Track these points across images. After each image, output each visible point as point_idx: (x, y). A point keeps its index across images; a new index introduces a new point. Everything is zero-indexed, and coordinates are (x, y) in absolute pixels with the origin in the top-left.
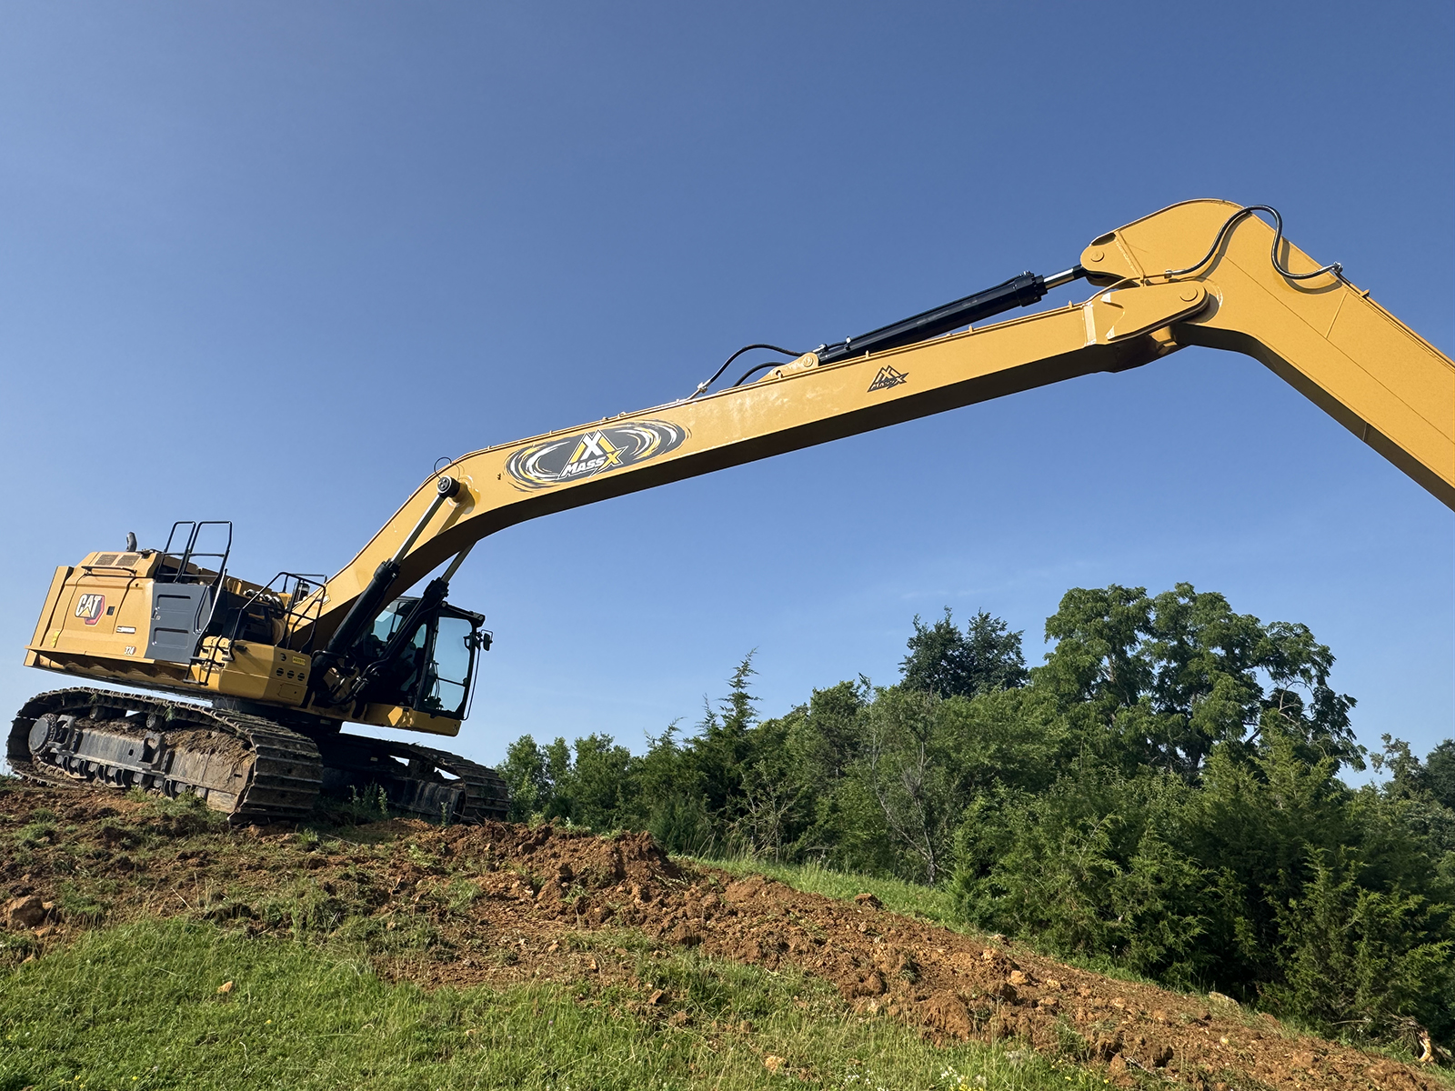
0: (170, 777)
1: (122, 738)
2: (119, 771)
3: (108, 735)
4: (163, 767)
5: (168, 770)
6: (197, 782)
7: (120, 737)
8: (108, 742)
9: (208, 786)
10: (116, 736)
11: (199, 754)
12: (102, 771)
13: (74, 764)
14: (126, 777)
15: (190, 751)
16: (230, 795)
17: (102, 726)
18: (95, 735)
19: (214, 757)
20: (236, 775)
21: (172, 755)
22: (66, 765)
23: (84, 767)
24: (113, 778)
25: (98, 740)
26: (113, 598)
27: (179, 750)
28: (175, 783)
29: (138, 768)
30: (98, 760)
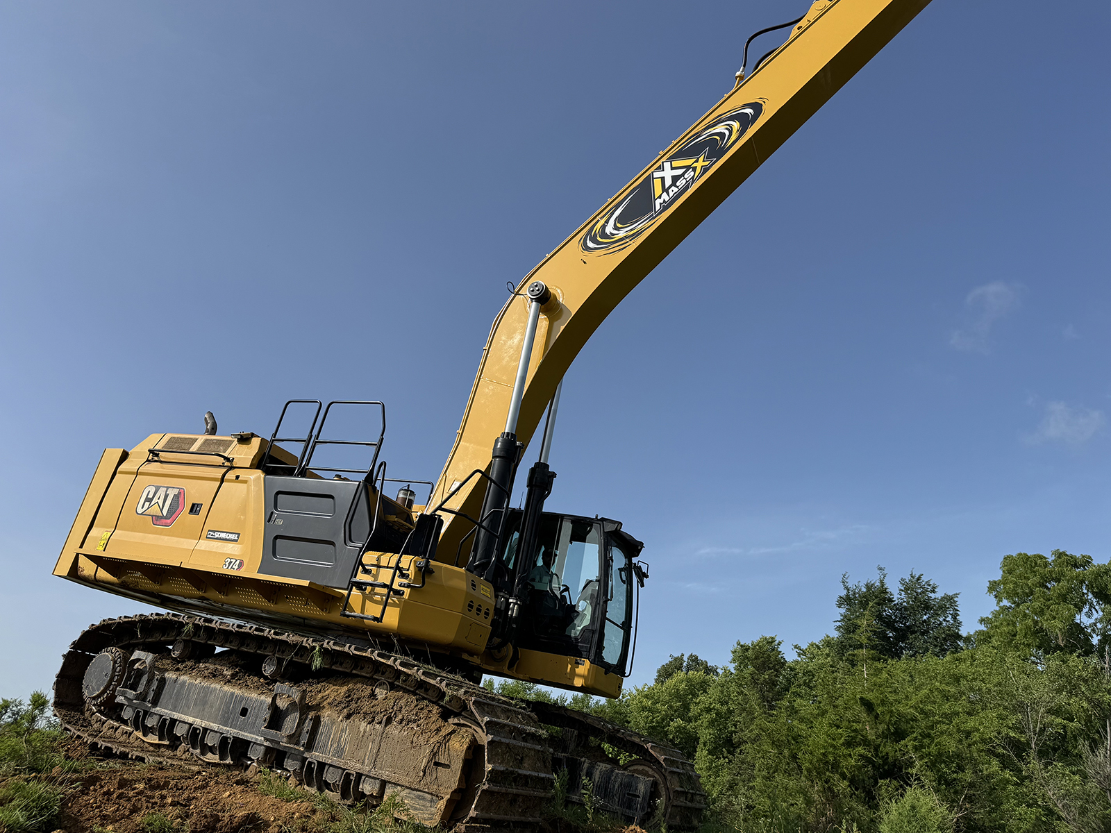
0: (315, 756)
1: (228, 689)
2: (224, 740)
3: (205, 683)
4: (304, 741)
5: (310, 746)
6: (365, 769)
7: (226, 688)
8: (206, 696)
9: (385, 778)
10: (218, 686)
11: (363, 724)
12: (196, 736)
13: (151, 722)
14: (237, 750)
15: (348, 717)
16: (429, 797)
17: (192, 668)
18: (184, 682)
19: (394, 729)
20: (437, 764)
21: (317, 721)
22: (139, 723)
23: (166, 728)
24: (212, 749)
25: (189, 690)
26: (198, 491)
27: (327, 715)
28: (322, 766)
29: (257, 736)
30: (190, 720)
